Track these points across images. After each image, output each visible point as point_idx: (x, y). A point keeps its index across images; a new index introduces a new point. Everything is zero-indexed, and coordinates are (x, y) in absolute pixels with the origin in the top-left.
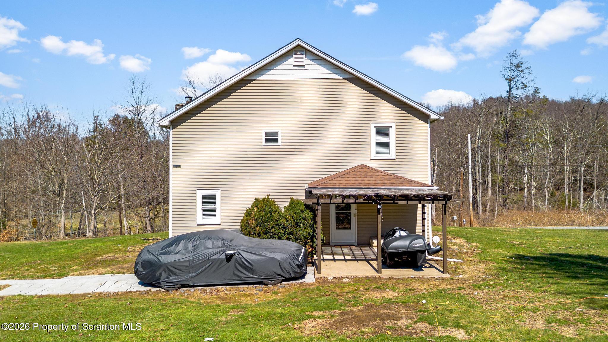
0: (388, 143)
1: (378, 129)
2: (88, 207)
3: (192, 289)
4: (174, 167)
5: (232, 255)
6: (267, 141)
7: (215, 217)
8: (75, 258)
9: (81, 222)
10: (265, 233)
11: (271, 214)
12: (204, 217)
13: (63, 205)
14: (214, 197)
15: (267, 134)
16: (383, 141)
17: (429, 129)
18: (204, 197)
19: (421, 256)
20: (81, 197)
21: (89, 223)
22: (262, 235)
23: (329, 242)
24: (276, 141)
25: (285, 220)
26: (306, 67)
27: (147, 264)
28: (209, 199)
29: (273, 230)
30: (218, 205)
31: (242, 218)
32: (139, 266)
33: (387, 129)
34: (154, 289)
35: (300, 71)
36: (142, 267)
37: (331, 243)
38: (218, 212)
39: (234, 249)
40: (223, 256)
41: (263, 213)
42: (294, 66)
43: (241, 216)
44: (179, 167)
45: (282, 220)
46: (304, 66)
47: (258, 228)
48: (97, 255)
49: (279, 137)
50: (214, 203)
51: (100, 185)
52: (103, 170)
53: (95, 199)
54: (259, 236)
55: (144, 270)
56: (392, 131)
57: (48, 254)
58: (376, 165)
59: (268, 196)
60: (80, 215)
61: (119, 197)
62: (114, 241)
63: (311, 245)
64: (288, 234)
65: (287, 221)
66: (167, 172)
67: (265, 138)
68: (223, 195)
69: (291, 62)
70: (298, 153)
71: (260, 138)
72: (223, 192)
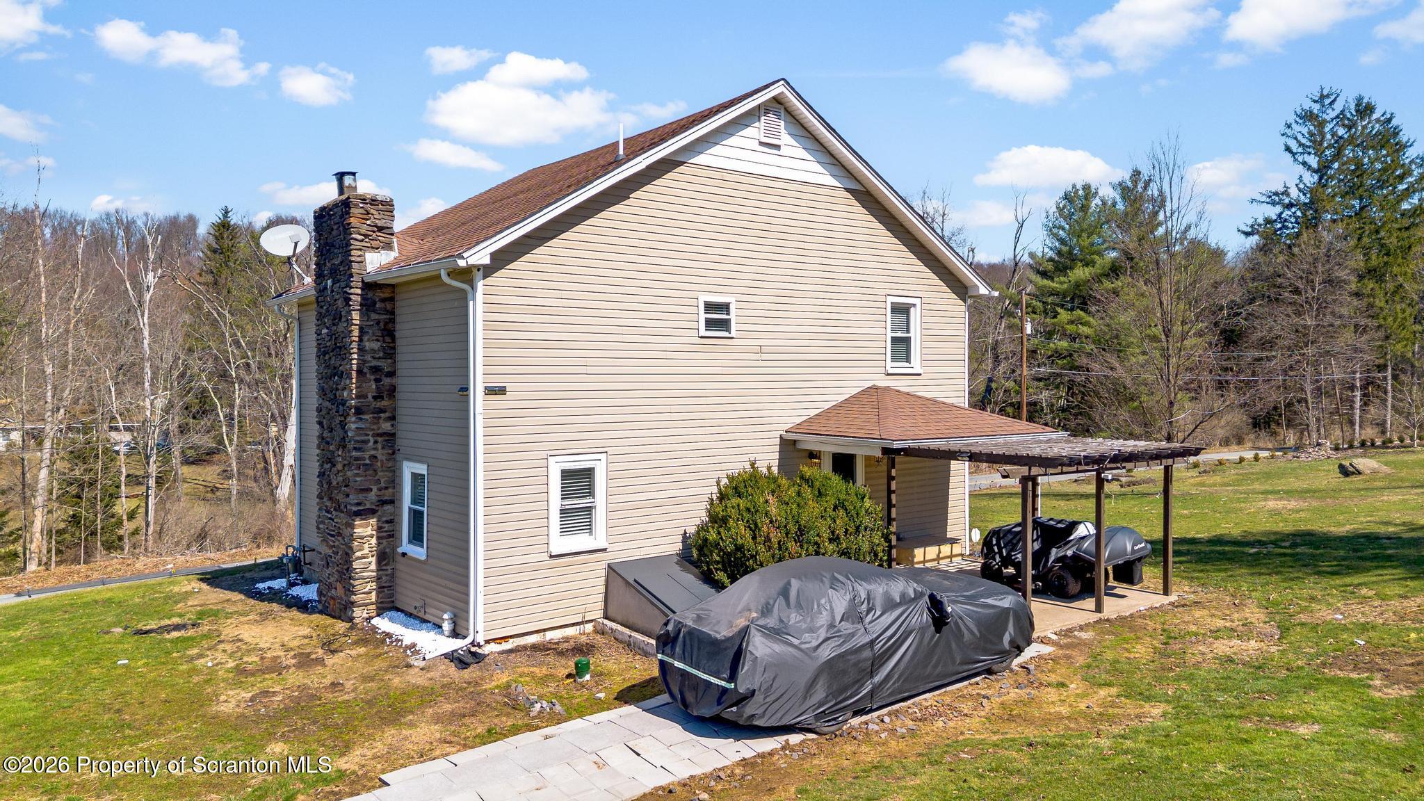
0: (907, 340)
1: (893, 309)
4: (491, 391)
6: (710, 324)
7: (588, 528)
12: (564, 531)
14: (588, 473)
15: (710, 307)
16: (900, 334)
17: (967, 315)
18: (567, 475)
24: (726, 324)
26: (784, 151)
28: (578, 481)
30: (600, 496)
33: (906, 310)
35: (769, 157)
38: (599, 516)
42: (761, 144)
44: (502, 391)
46: (777, 147)
49: (732, 316)
50: (591, 492)
56: (915, 315)
67: (703, 316)
68: (612, 467)
69: (754, 132)
70: (764, 357)
71: (694, 317)
72: (612, 458)
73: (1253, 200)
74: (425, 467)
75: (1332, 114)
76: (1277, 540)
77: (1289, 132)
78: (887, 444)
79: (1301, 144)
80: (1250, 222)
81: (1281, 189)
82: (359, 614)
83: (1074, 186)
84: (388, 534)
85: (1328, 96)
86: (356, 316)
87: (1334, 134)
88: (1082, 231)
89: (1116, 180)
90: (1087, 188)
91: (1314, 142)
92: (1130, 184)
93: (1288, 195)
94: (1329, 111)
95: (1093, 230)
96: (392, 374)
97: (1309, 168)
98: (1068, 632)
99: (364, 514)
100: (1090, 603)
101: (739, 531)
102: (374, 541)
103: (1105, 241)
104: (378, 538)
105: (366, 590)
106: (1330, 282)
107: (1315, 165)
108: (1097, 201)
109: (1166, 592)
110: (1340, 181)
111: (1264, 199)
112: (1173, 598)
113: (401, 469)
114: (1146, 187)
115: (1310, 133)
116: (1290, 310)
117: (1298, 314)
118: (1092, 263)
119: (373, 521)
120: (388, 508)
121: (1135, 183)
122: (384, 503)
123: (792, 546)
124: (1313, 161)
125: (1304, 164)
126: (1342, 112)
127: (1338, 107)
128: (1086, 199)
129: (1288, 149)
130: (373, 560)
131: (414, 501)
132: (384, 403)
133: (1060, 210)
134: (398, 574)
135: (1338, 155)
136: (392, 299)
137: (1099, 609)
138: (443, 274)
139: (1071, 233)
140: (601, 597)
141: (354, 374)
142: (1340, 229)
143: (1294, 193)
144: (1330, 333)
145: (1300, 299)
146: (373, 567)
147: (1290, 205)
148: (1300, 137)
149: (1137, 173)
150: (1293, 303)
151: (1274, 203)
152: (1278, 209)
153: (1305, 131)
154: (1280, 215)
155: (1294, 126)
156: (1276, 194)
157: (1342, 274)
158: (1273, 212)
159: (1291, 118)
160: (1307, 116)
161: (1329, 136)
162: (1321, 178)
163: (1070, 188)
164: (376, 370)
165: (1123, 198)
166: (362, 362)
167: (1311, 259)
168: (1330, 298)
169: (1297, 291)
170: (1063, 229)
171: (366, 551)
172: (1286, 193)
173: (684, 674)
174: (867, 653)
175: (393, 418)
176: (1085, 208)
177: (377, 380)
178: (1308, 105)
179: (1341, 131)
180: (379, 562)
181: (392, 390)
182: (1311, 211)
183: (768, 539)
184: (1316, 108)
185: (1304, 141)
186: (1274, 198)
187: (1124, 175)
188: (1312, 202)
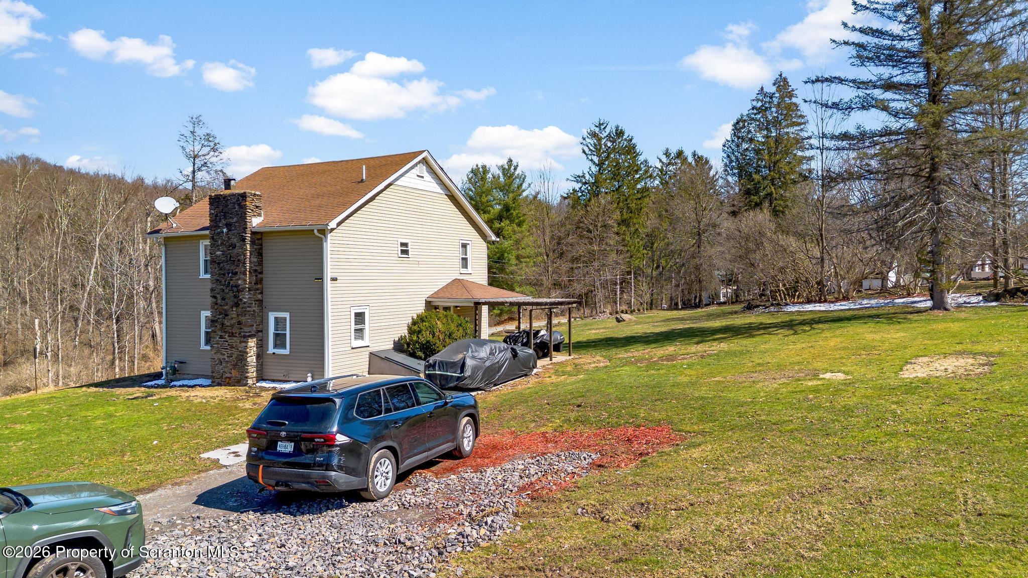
0: (466, 259)
4: (332, 279)
6: (402, 252)
7: (362, 337)
12: (356, 338)
14: (363, 314)
15: (403, 244)
16: (464, 256)
17: (486, 248)
18: (356, 315)
24: (407, 252)
26: (425, 179)
28: (358, 318)
30: (367, 325)
33: (466, 246)
35: (419, 181)
38: (366, 332)
42: (418, 176)
44: (336, 279)
46: (423, 177)
49: (409, 248)
50: (364, 322)
56: (469, 248)
67: (400, 248)
68: (371, 312)
69: (416, 171)
70: (420, 266)
71: (396, 249)
72: (371, 308)
73: (568, 179)
74: (288, 314)
75: (605, 134)
76: (601, 340)
77: (584, 142)
78: (476, 301)
79: (590, 150)
80: (566, 191)
81: (581, 174)
82: (250, 382)
83: (477, 166)
84: (262, 346)
85: (603, 124)
86: (248, 246)
87: (606, 145)
88: (483, 193)
89: (500, 164)
90: (484, 167)
91: (596, 149)
92: (507, 167)
93: (585, 178)
94: (603, 132)
95: (488, 192)
96: (261, 273)
97: (594, 163)
98: (544, 366)
99: (252, 336)
100: (548, 359)
101: (426, 336)
102: (255, 349)
103: (494, 200)
104: (257, 348)
105: (252, 372)
106: (605, 226)
107: (597, 162)
108: (490, 175)
109: (570, 355)
110: (609, 171)
111: (573, 179)
112: (572, 357)
113: (268, 316)
114: (515, 169)
115: (595, 144)
116: (586, 241)
117: (591, 244)
118: (489, 212)
119: (255, 340)
120: (260, 334)
121: (510, 166)
122: (259, 331)
123: (447, 340)
124: (596, 159)
125: (592, 160)
126: (609, 134)
127: (608, 130)
128: (484, 174)
129: (584, 152)
130: (254, 357)
131: (276, 329)
132: (259, 286)
133: (470, 180)
134: (264, 364)
135: (608, 157)
136: (261, 239)
137: (551, 360)
138: (316, 231)
139: (476, 193)
140: (368, 366)
141: (248, 273)
142: (609, 198)
143: (587, 177)
144: (604, 253)
145: (591, 235)
146: (255, 361)
147: (585, 183)
148: (589, 145)
149: (510, 161)
150: (588, 238)
151: (577, 182)
152: (580, 185)
153: (592, 143)
154: (580, 188)
155: (587, 139)
156: (579, 176)
157: (610, 222)
158: (577, 186)
159: (586, 134)
160: (594, 135)
161: (603, 147)
162: (600, 169)
163: (475, 167)
164: (256, 271)
165: (504, 174)
166: (251, 267)
167: (596, 214)
168: (605, 235)
169: (590, 231)
170: (472, 191)
171: (252, 353)
172: (583, 176)
173: (441, 375)
174: (497, 365)
175: (262, 293)
176: (483, 179)
177: (256, 276)
178: (593, 128)
179: (609, 144)
180: (257, 359)
181: (262, 279)
182: (595, 188)
183: (439, 338)
184: (597, 130)
185: (591, 148)
186: (578, 179)
187: (504, 162)
188: (595, 182)
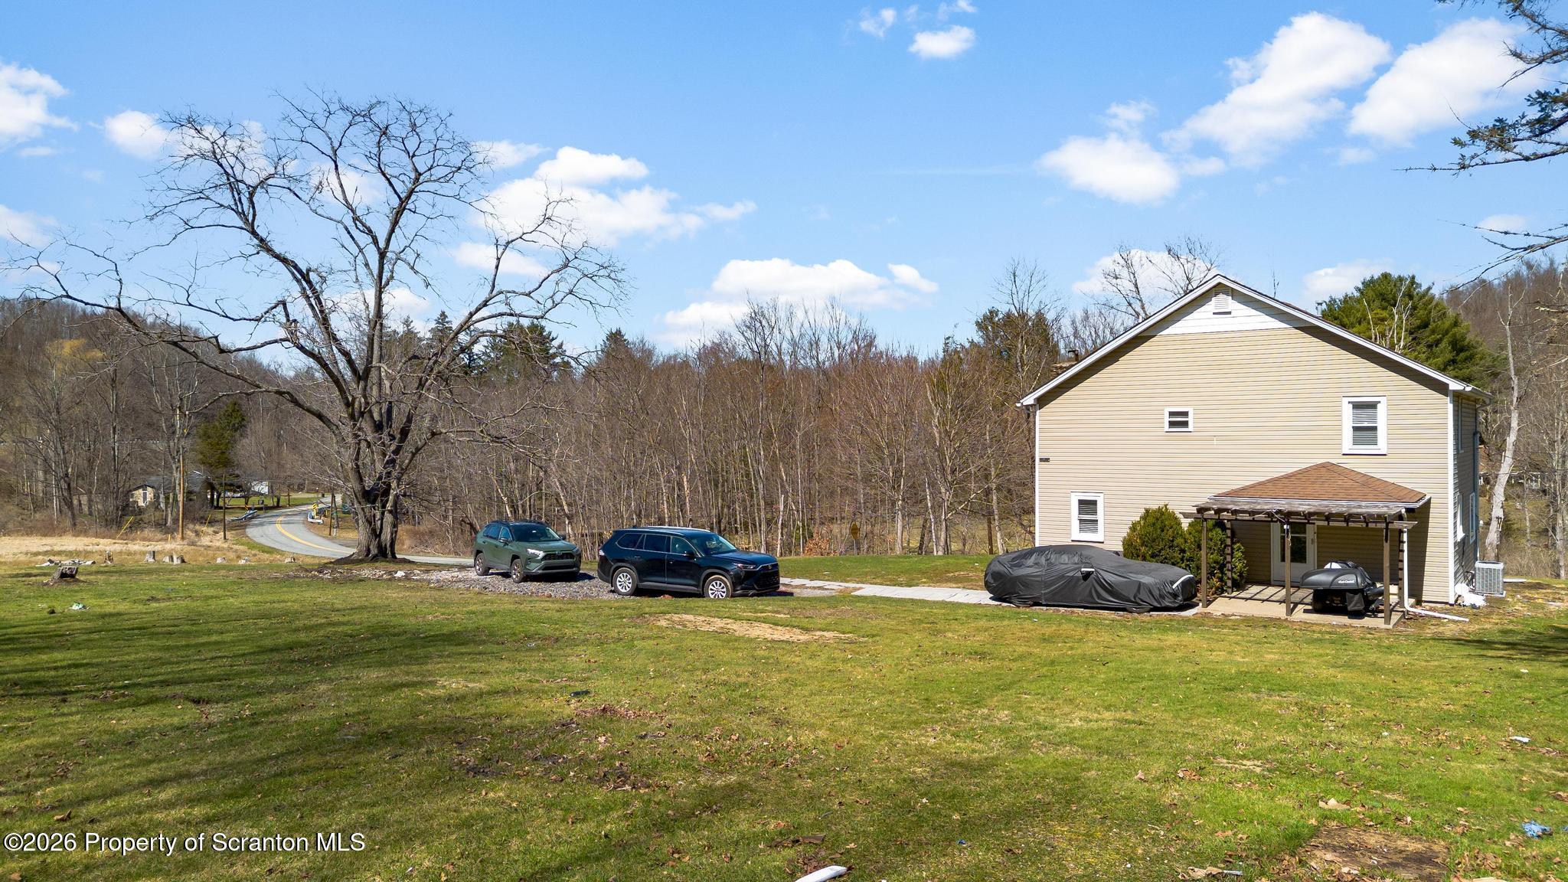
0: (1375, 429)
1: (1357, 406)
2: (937, 506)
3: (1045, 608)
4: (1041, 460)
5: (1089, 574)
6: (1172, 424)
7: (1095, 530)
8: (923, 573)
9: (922, 538)
10: (1153, 556)
11: (1163, 531)
12: (1081, 530)
13: (900, 502)
14: (1094, 503)
16: (1366, 424)
17: (1450, 407)
18: (1081, 502)
19: (1353, 597)
20: (925, 491)
21: (937, 538)
22: (1148, 558)
23: (1270, 581)
24: (1185, 424)
25: (1182, 540)
26: (1233, 314)
27: (997, 576)
28: (1088, 506)
29: (1163, 552)
30: (1100, 516)
31: (1125, 535)
32: (989, 575)
33: (1373, 406)
34: (1005, 604)
35: (1224, 320)
36: (993, 578)
37: (1272, 583)
38: (1101, 525)
39: (1092, 567)
40: (1079, 574)
41: (1151, 529)
42: (1214, 313)
43: (1124, 531)
44: (1047, 460)
45: (1180, 540)
46: (1229, 313)
47: (1143, 549)
48: (948, 572)
49: (1190, 419)
50: (1095, 512)
51: (953, 472)
52: (959, 447)
53: (946, 495)
54: (1144, 559)
55: (995, 581)
56: (1382, 409)
57: (891, 566)
58: (1351, 464)
59: (1166, 506)
60: (921, 522)
61: (988, 492)
62: (970, 559)
63: (1218, 578)
64: (1188, 561)
65: (1186, 542)
66: (1033, 467)
67: (1167, 419)
68: (1107, 501)
69: (1209, 308)
70: (1218, 443)
71: (1160, 420)
72: (1106, 496)
